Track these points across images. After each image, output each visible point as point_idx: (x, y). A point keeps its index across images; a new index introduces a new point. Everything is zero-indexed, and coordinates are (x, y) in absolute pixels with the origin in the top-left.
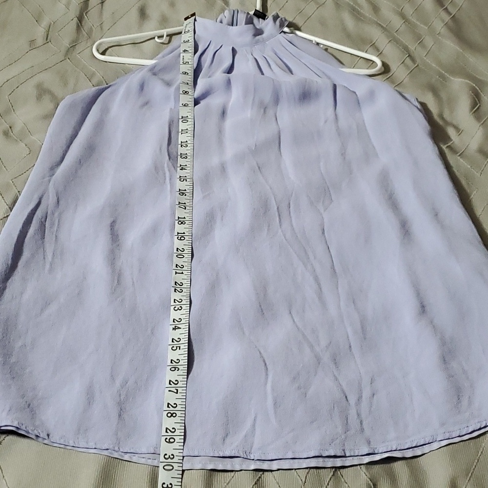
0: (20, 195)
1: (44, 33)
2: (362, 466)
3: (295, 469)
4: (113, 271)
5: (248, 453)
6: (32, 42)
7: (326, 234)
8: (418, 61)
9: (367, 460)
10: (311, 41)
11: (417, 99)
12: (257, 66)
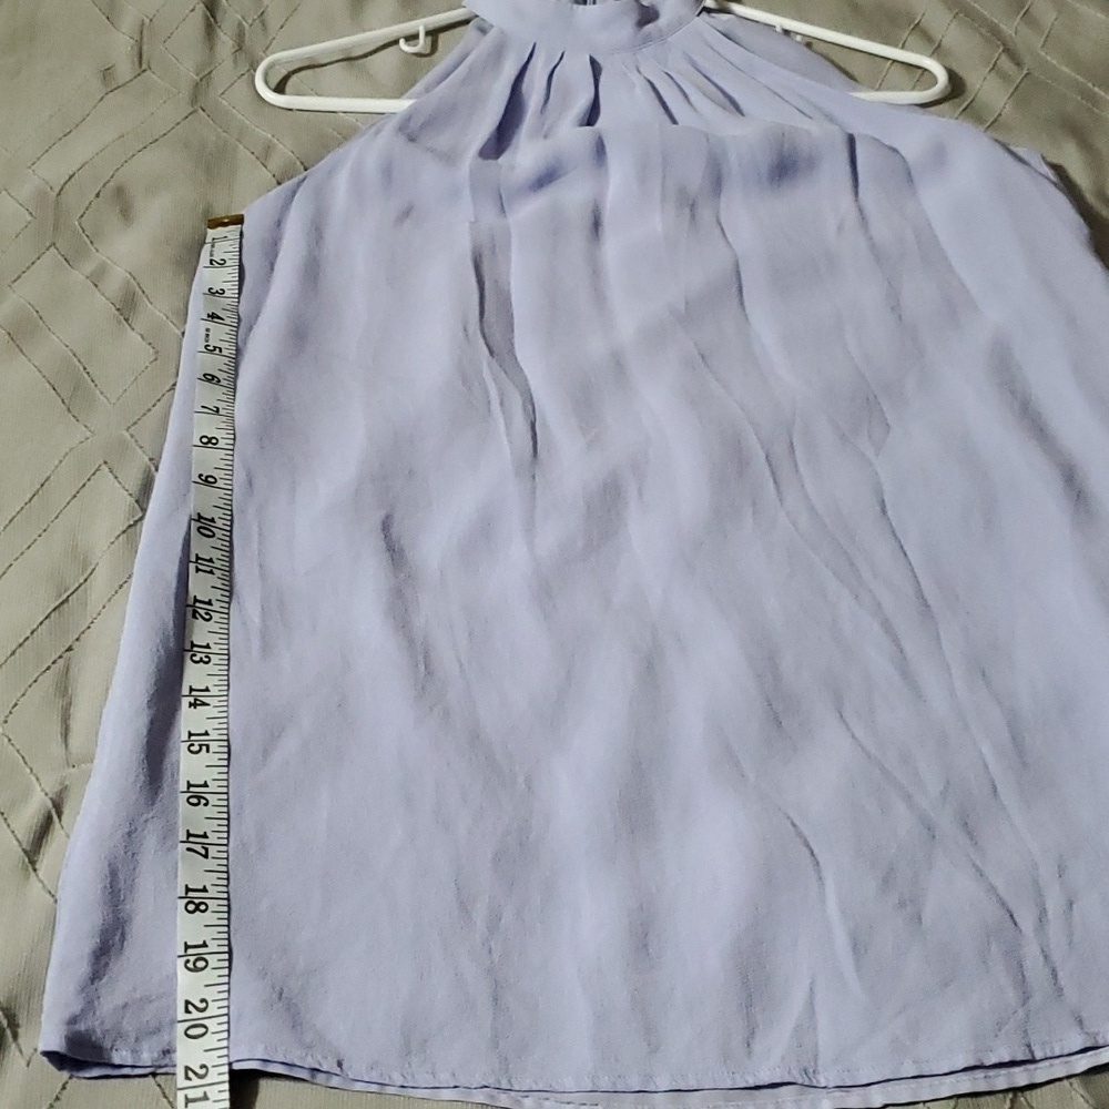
0: (157, 470)
1: (132, 47)
2: (1073, 1080)
3: (925, 1102)
4: (411, 641)
5: (811, 1075)
6: (107, 74)
7: (889, 513)
8: (1027, 60)
9: (1083, 1063)
10: (772, 27)
11: (1043, 158)
12: (657, 102)
